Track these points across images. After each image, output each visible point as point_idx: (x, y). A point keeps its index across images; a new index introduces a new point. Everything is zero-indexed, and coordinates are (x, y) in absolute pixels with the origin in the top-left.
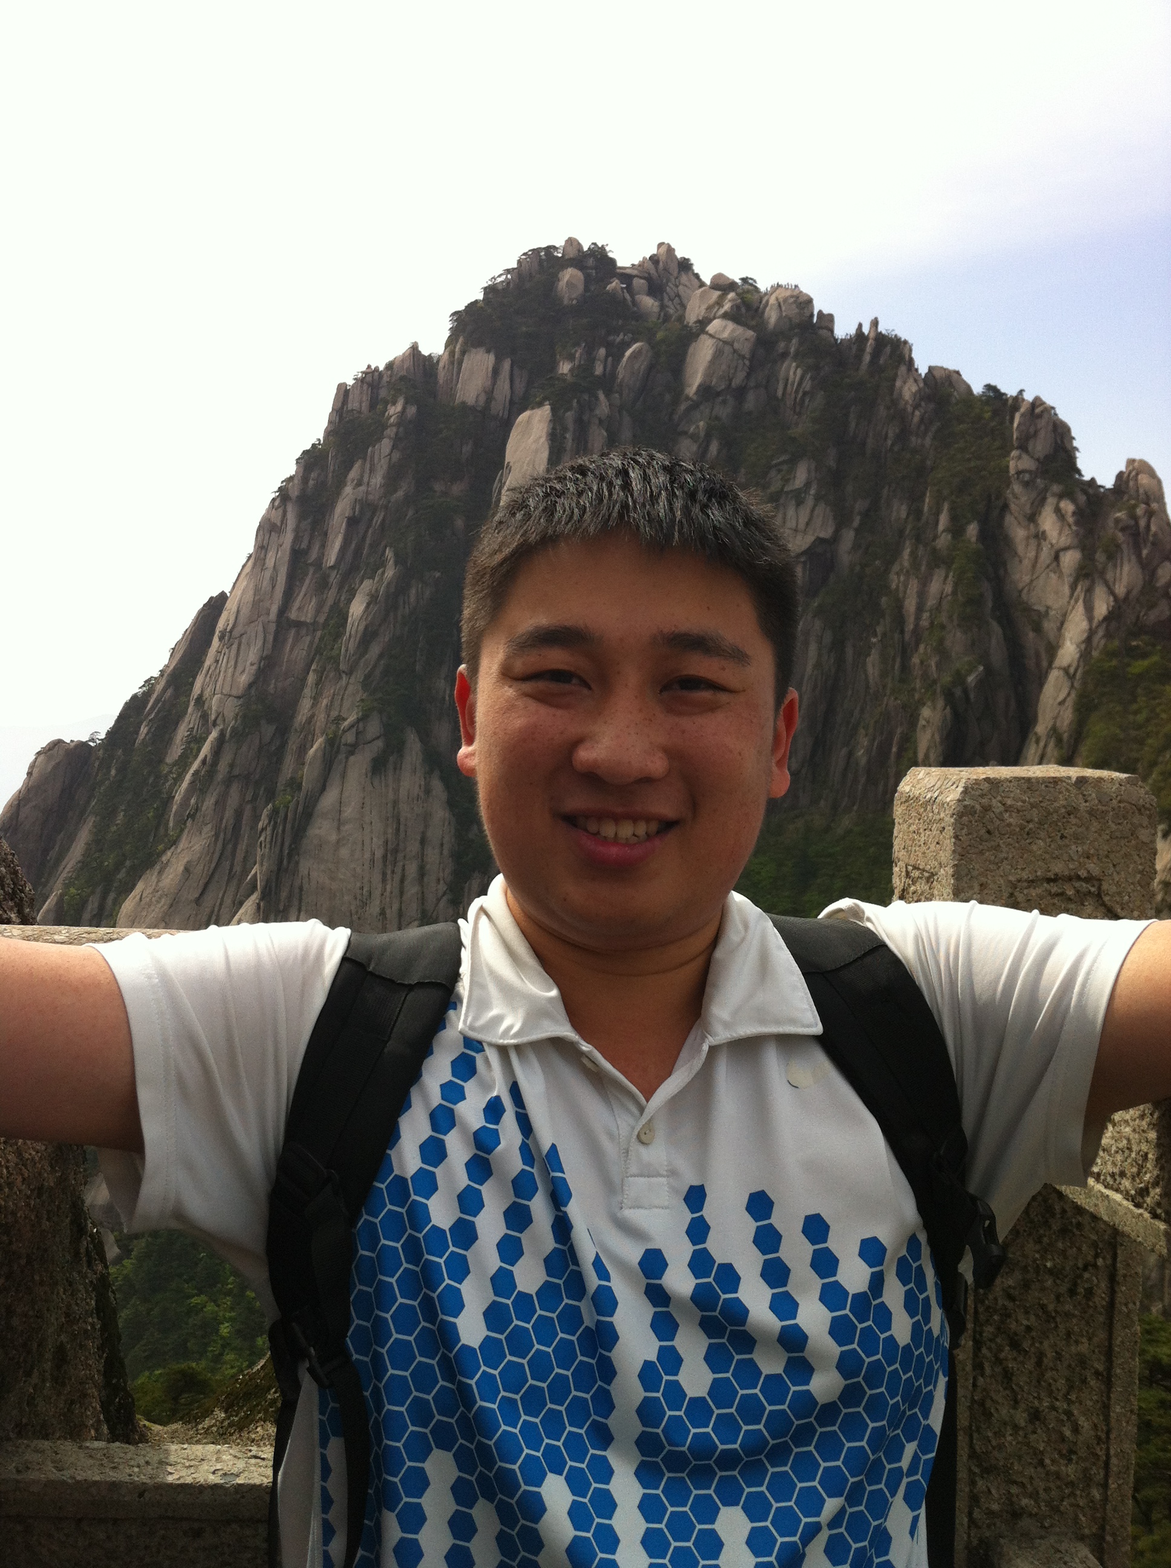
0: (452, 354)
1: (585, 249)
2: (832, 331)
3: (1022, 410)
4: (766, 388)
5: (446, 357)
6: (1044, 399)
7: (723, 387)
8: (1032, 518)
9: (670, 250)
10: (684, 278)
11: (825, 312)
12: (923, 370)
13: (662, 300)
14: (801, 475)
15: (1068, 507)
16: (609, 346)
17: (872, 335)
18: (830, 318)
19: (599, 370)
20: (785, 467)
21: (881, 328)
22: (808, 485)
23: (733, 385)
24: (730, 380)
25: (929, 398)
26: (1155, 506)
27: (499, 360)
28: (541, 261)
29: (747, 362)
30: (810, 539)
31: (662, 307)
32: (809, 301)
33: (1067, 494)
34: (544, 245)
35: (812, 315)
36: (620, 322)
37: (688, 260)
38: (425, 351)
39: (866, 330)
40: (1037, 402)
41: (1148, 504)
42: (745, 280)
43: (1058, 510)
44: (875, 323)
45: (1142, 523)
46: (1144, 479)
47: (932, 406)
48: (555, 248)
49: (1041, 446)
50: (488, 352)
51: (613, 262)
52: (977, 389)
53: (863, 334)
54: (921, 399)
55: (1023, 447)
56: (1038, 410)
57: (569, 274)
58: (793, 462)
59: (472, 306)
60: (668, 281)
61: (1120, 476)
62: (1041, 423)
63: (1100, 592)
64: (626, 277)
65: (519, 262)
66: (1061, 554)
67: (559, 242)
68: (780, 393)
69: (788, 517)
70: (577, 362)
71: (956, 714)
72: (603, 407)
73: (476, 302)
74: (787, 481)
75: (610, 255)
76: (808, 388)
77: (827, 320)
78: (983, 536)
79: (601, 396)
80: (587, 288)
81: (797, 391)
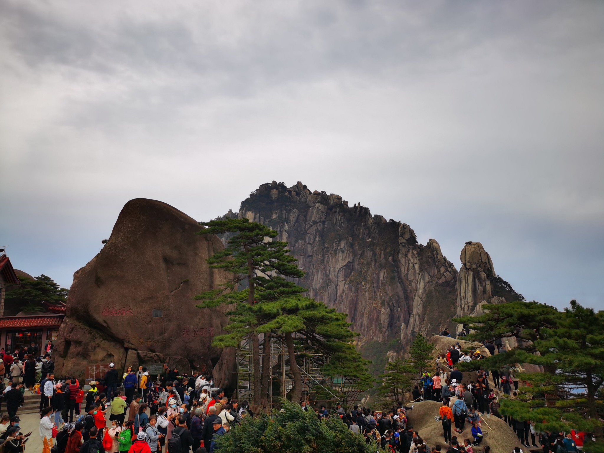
0: (242, 213)
1: (278, 183)
2: (348, 206)
3: (401, 227)
4: (331, 221)
5: (240, 213)
6: (406, 223)
7: (319, 221)
8: (406, 255)
9: (301, 183)
10: (305, 190)
11: (345, 201)
12: (373, 216)
13: (299, 197)
14: (342, 245)
15: (416, 252)
16: (286, 210)
17: (359, 207)
18: (347, 202)
19: (284, 217)
20: (337, 242)
21: (361, 205)
22: (344, 247)
23: (322, 220)
24: (321, 219)
25: (375, 223)
26: (438, 251)
27: (255, 214)
28: (266, 187)
29: (325, 214)
30: (346, 262)
31: (300, 199)
32: (341, 198)
33: (414, 248)
34: (266, 183)
35: (342, 201)
36: (289, 203)
37: (306, 185)
38: (234, 212)
39: (357, 205)
40: (404, 225)
41: (436, 251)
42: (322, 192)
43: (413, 253)
44: (359, 204)
45: (435, 256)
46: (435, 244)
47: (376, 225)
48: (269, 183)
49: (407, 236)
50: (252, 212)
51: (286, 187)
52: (388, 221)
53: (356, 206)
54: (373, 223)
55: (402, 236)
56: (405, 227)
57: (275, 191)
58: (340, 241)
59: (247, 200)
60: (301, 192)
61: (428, 243)
62: (406, 230)
63: (426, 275)
64: (289, 191)
65: (259, 187)
66: (415, 265)
67: (271, 182)
68: (335, 222)
69: (340, 256)
70: (278, 214)
71: (391, 310)
72: (286, 227)
73: (248, 198)
74: (338, 246)
75: (284, 185)
76: (342, 221)
77: (346, 203)
78: (393, 260)
79: (286, 225)
80: (279, 195)
81: (339, 222)
